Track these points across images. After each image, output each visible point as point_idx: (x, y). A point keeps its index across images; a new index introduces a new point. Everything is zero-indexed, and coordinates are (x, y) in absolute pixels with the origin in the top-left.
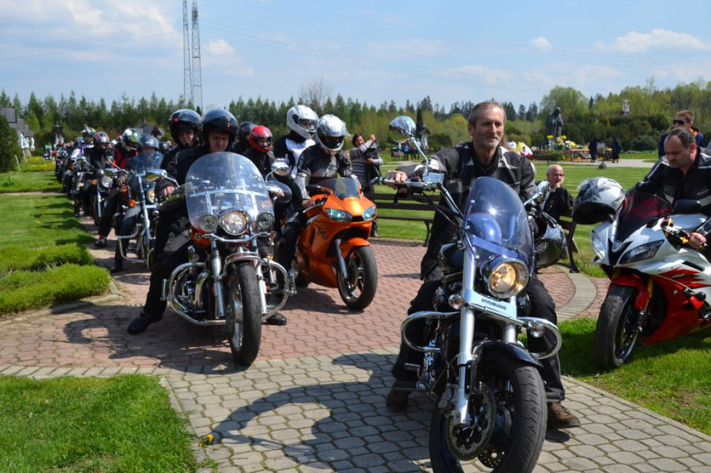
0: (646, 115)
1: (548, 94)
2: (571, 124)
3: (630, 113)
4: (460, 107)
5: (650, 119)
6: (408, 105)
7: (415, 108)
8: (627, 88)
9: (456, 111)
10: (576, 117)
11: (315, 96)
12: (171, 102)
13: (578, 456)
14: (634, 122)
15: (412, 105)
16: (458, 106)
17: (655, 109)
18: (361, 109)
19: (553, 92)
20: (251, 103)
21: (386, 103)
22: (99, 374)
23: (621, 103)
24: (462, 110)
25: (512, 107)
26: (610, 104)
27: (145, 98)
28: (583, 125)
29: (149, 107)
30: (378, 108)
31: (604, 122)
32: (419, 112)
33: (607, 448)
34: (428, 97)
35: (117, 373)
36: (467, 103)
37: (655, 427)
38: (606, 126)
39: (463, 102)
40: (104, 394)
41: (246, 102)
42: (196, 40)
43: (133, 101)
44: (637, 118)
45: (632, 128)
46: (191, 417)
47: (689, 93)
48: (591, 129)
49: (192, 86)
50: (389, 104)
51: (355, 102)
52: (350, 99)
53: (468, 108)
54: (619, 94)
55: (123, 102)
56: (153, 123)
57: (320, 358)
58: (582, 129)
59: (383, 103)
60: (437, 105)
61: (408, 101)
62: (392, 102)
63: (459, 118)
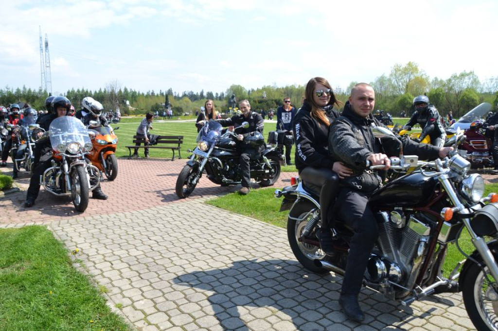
0: (274, 99)
1: (229, 88)
3: (267, 98)
4: (187, 93)
5: (275, 101)
6: (161, 93)
7: (165, 94)
8: (265, 86)
9: (185, 95)
11: (113, 88)
12: (35, 90)
13: (244, 245)
14: (269, 102)
15: (163, 92)
17: (277, 96)
18: (137, 94)
19: (231, 87)
20: (78, 91)
21: (149, 91)
22: (15, 226)
23: (263, 93)
25: (212, 94)
26: (258, 93)
27: (20, 88)
29: (21, 93)
30: (145, 94)
31: (255, 102)
32: (167, 96)
33: (256, 241)
35: (24, 226)
37: (275, 231)
40: (20, 235)
41: (76, 91)
42: (47, 58)
43: (12, 89)
44: (269, 100)
45: (268, 105)
46: (66, 242)
47: (292, 90)
49: (46, 82)
50: (151, 92)
51: (133, 91)
52: (131, 89)
53: (191, 94)
54: (261, 88)
55: (6, 90)
56: (24, 102)
57: (126, 213)
60: (175, 92)
63: (187, 99)
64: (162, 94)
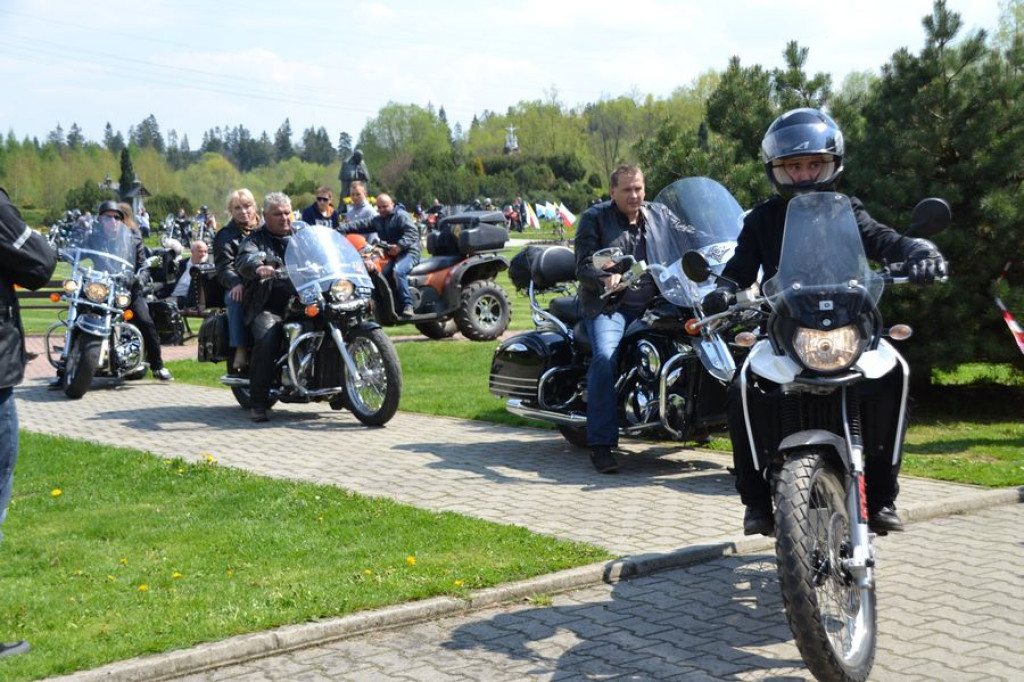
0: (545, 154)
2: (415, 173)
3: (520, 151)
4: (222, 137)
5: (553, 162)
6: (108, 134)
7: (123, 141)
9: (212, 145)
10: (425, 159)
14: (525, 168)
15: (119, 133)
16: (217, 136)
17: (564, 143)
18: (4, 144)
19: (383, 112)
21: (59, 128)
23: (503, 133)
24: (226, 144)
25: (326, 138)
28: (436, 174)
30: (43, 140)
31: (474, 168)
32: (131, 149)
34: (152, 116)
36: (235, 129)
38: (477, 174)
39: (227, 128)
44: (528, 160)
45: (521, 179)
48: (450, 182)
50: (67, 131)
53: (238, 139)
58: (436, 183)
59: (54, 129)
60: (174, 133)
61: (108, 126)
62: (75, 126)
63: (219, 161)
64: (114, 143)
